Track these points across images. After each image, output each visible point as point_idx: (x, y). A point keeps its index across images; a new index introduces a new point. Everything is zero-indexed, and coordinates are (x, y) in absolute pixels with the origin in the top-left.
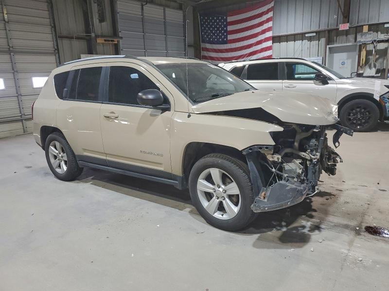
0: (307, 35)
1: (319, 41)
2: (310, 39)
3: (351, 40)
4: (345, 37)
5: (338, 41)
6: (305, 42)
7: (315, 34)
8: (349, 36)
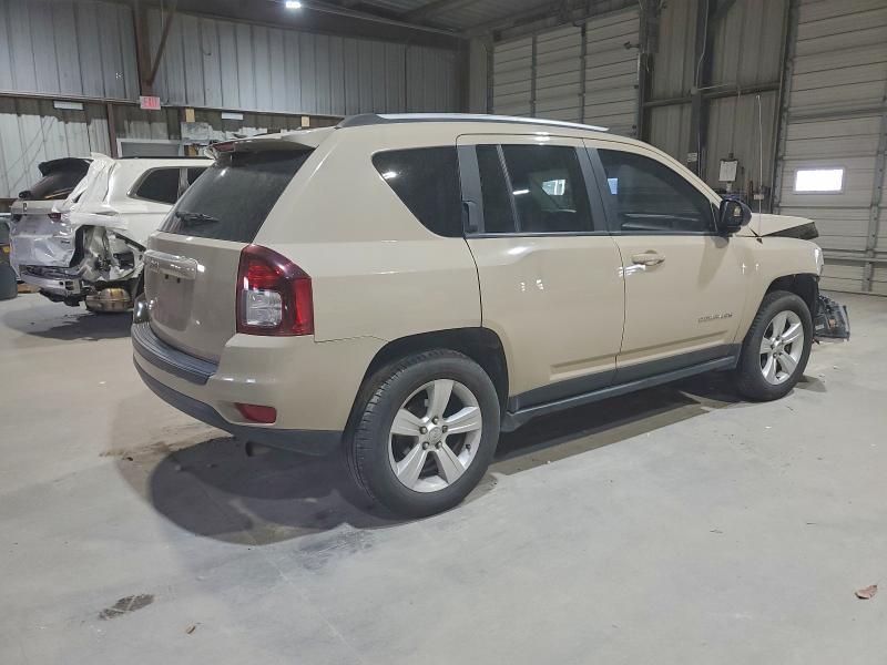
0: (57, 105)
1: (88, 124)
2: (65, 116)
3: (161, 133)
4: (146, 125)
5: (133, 131)
6: (50, 120)
7: (79, 107)
8: (154, 124)
